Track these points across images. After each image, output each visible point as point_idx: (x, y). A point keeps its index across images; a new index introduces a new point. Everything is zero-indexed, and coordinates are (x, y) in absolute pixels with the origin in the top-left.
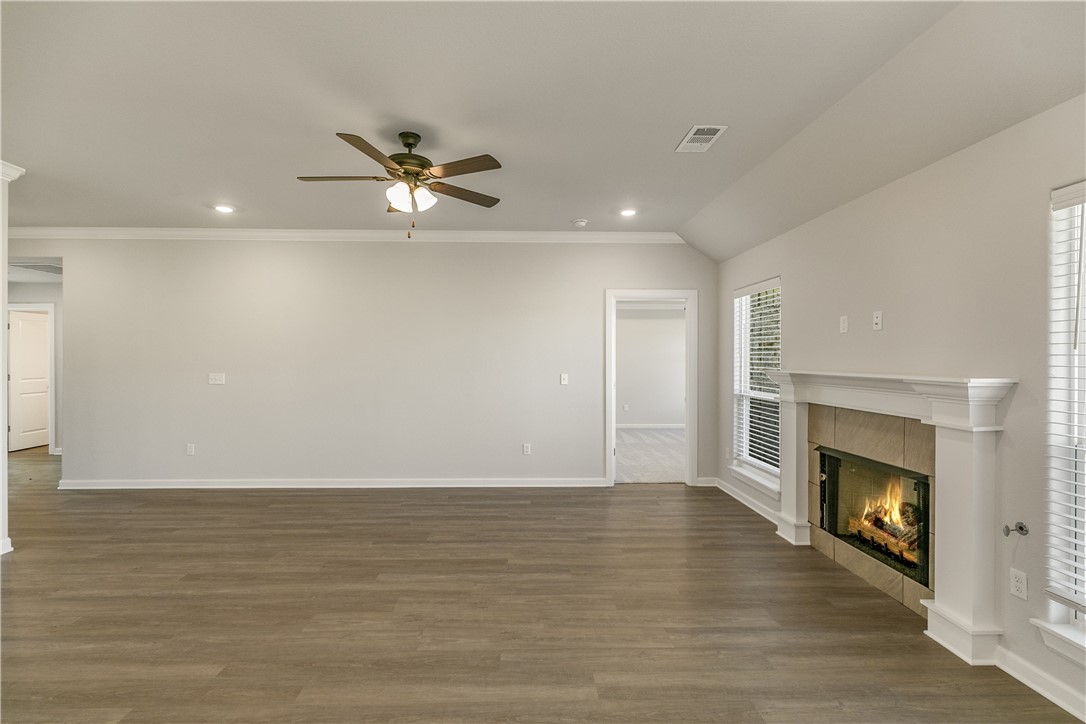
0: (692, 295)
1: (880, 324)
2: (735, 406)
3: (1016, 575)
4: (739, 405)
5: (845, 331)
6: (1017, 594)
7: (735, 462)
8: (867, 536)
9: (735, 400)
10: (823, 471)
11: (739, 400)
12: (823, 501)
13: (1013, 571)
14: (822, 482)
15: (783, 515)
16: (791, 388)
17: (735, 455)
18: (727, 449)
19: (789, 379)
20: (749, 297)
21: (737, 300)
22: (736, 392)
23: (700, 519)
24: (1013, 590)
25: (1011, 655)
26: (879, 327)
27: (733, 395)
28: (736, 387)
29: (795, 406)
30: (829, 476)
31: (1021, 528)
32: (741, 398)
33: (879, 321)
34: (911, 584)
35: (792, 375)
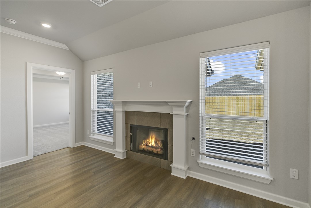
0: (73, 72)
1: (152, 85)
2: (92, 114)
3: (192, 151)
4: (93, 114)
5: (140, 87)
6: (193, 156)
7: (92, 134)
8: (146, 150)
9: (92, 112)
10: (131, 132)
11: (93, 112)
12: (131, 142)
13: (192, 150)
14: (131, 136)
15: (117, 150)
16: (121, 106)
17: (92, 132)
18: (88, 130)
19: (121, 103)
20: (97, 75)
21: (92, 76)
22: (92, 109)
23: (85, 161)
24: (192, 155)
25: (191, 172)
26: (152, 86)
27: (91, 110)
28: (92, 107)
29: (122, 112)
30: (133, 134)
31: (193, 139)
32: (94, 111)
33: (152, 84)
34: (163, 161)
35: (122, 102)
